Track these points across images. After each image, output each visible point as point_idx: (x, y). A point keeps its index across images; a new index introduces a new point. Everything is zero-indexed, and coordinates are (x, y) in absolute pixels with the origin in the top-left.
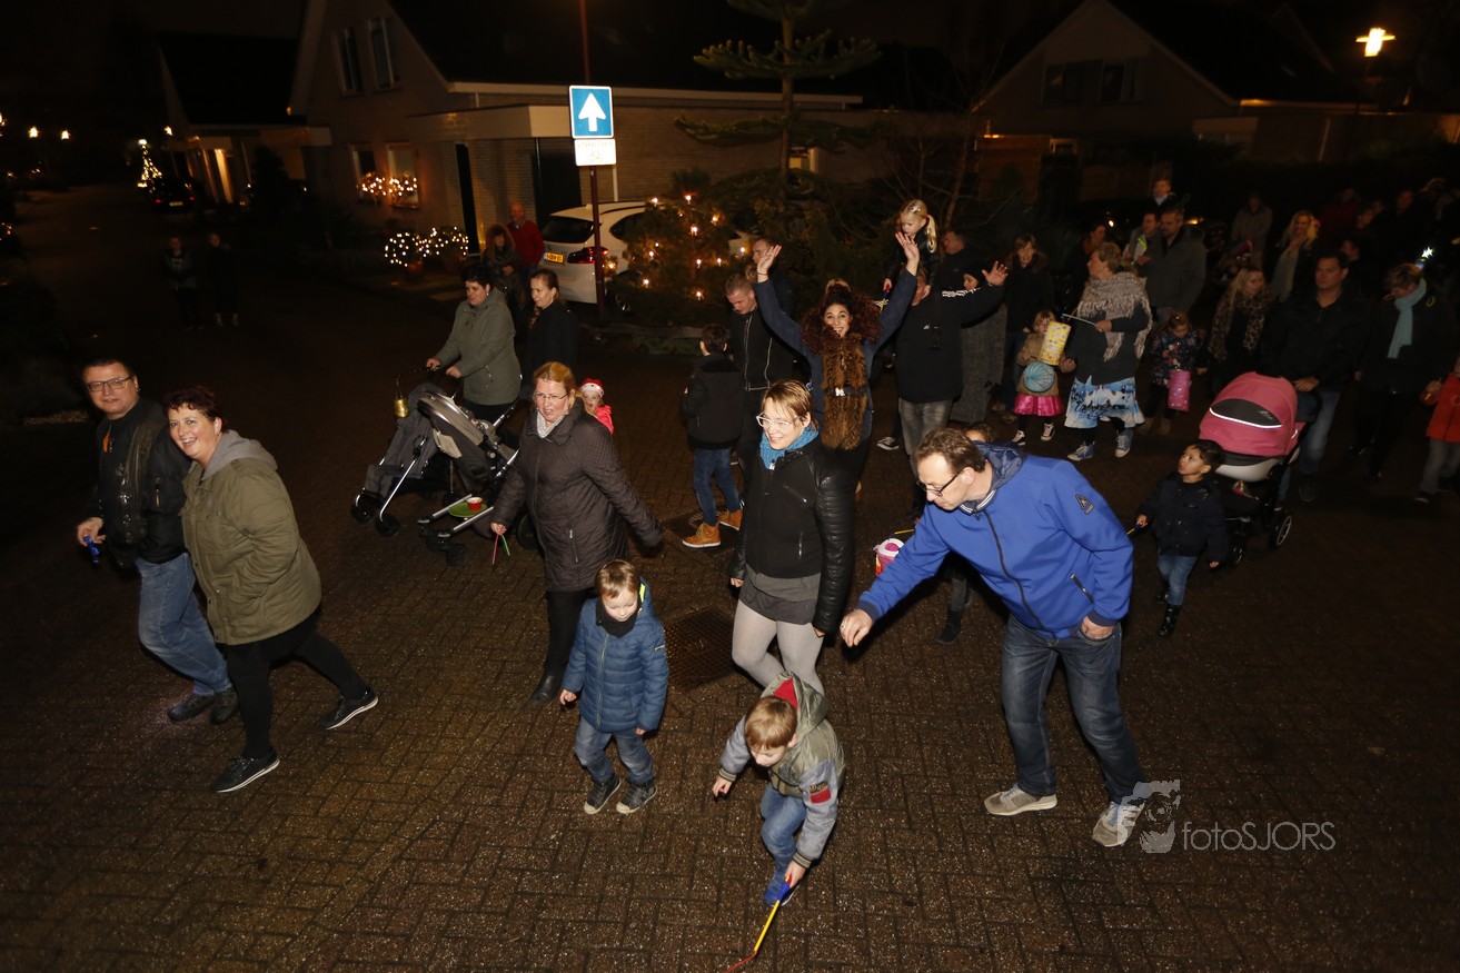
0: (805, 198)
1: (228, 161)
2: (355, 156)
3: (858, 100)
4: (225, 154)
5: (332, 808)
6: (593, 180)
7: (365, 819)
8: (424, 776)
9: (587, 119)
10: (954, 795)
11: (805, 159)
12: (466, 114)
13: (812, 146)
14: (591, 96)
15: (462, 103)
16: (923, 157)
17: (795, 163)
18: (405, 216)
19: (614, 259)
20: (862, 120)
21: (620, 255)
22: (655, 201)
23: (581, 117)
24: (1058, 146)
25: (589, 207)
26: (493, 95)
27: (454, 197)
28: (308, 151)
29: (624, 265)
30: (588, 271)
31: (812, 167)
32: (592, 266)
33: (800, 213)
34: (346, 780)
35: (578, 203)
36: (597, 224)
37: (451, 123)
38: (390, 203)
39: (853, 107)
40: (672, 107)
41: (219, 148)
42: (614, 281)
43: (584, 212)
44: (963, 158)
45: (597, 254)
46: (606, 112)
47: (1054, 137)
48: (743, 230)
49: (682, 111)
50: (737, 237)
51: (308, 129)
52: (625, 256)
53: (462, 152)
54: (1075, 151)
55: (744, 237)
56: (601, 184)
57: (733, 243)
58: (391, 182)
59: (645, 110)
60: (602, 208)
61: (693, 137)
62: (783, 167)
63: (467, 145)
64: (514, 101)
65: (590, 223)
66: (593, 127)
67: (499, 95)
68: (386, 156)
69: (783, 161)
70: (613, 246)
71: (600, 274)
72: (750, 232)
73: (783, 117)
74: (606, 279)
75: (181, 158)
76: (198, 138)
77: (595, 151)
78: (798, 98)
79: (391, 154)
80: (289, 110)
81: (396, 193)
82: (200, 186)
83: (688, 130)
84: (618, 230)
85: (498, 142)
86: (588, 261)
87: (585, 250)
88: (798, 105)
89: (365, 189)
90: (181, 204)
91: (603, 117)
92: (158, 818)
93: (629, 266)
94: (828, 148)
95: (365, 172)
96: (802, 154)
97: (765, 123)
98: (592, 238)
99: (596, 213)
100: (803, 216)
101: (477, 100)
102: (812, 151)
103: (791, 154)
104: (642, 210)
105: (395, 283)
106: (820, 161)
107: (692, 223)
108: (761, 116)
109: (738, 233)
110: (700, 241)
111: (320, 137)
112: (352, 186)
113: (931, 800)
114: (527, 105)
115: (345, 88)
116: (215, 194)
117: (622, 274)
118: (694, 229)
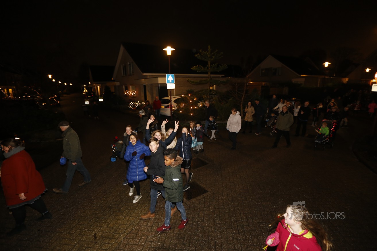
0: (213, 95)
1: (100, 89)
2: (124, 87)
3: (224, 75)
4: (100, 87)
5: (111, 225)
6: (171, 92)
7: (118, 228)
8: (131, 219)
9: (169, 80)
10: (248, 226)
11: (213, 87)
12: (146, 79)
13: (214, 85)
14: (170, 76)
15: (145, 77)
16: (237, 86)
17: (211, 88)
18: (133, 99)
19: (174, 107)
20: (225, 80)
21: (175, 106)
22: (183, 96)
23: (168, 80)
24: (265, 84)
25: (170, 97)
26: (151, 75)
27: (143, 95)
28: (115, 86)
29: (176, 108)
30: (169, 110)
31: (215, 89)
32: (170, 108)
33: (212, 98)
34: (114, 219)
35: (167, 96)
36: (171, 100)
37: (143, 81)
38: (130, 96)
39: (223, 77)
40: (186, 77)
41: (98, 86)
42: (174, 112)
43: (168, 98)
44: (245, 87)
45: (171, 106)
46: (173, 79)
47: (264, 82)
48: (201, 101)
49: (189, 78)
50: (199, 102)
51: (116, 82)
52: (176, 106)
53: (145, 86)
54: (268, 85)
55: (201, 102)
56: (172, 92)
57: (198, 104)
58: (131, 92)
59: (181, 78)
60: (172, 97)
61: (190, 83)
62: (209, 89)
63: (146, 85)
64: (155, 77)
65: (170, 100)
66: (171, 81)
67: (152, 75)
68: (130, 87)
69: (209, 88)
70: (174, 104)
71: (171, 110)
72: (202, 101)
73: (208, 79)
74: (173, 111)
75: (91, 88)
76: (95, 84)
77: (171, 86)
78: (211, 75)
79: (131, 87)
80: (112, 79)
81: (131, 94)
82: (94, 93)
83: (190, 82)
84: (175, 101)
85: (152, 84)
86: (169, 108)
87: (169, 105)
88: (212, 77)
89: (126, 93)
90: (90, 97)
91: (173, 80)
92: (75, 226)
93: (178, 108)
94: (218, 85)
95: (126, 90)
96: (213, 86)
97: (205, 81)
98: (170, 103)
99: (171, 98)
100: (213, 98)
101: (148, 76)
102: (214, 86)
103: (210, 86)
104: (180, 97)
105: (130, 112)
106: (216, 87)
107: (190, 100)
108: (204, 79)
109: (200, 102)
110: (192, 103)
111: (117, 84)
112: (123, 93)
113: (243, 227)
114: (158, 77)
115: (123, 75)
116: (97, 95)
117: (176, 110)
118: (191, 101)
